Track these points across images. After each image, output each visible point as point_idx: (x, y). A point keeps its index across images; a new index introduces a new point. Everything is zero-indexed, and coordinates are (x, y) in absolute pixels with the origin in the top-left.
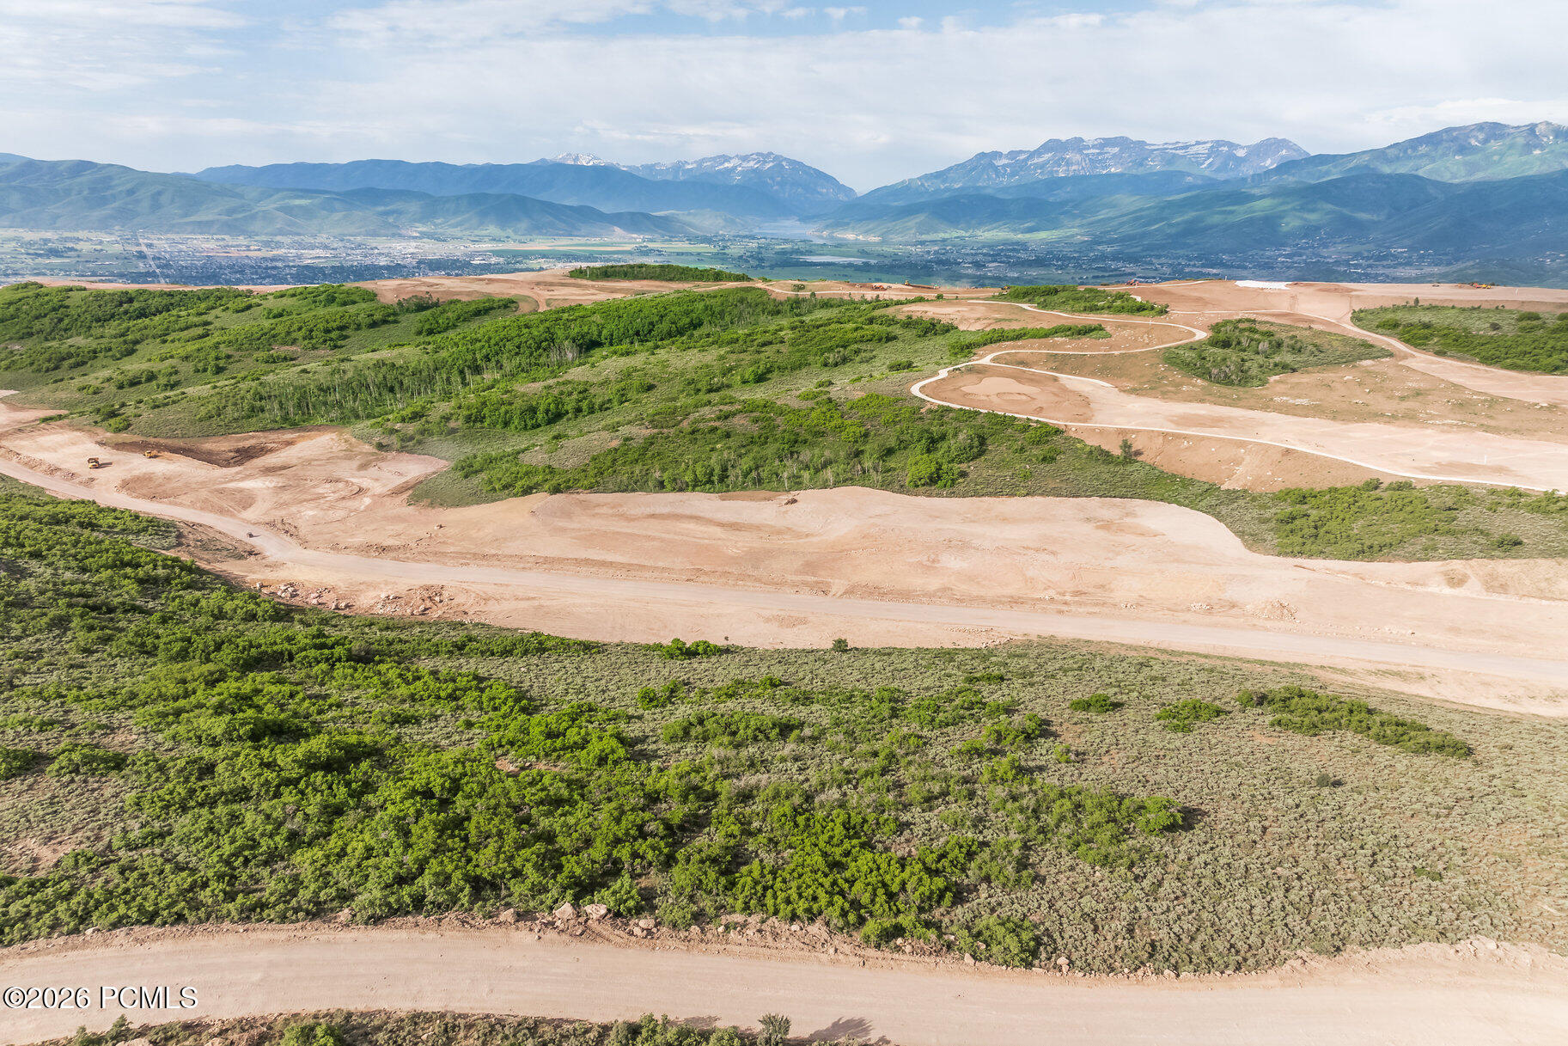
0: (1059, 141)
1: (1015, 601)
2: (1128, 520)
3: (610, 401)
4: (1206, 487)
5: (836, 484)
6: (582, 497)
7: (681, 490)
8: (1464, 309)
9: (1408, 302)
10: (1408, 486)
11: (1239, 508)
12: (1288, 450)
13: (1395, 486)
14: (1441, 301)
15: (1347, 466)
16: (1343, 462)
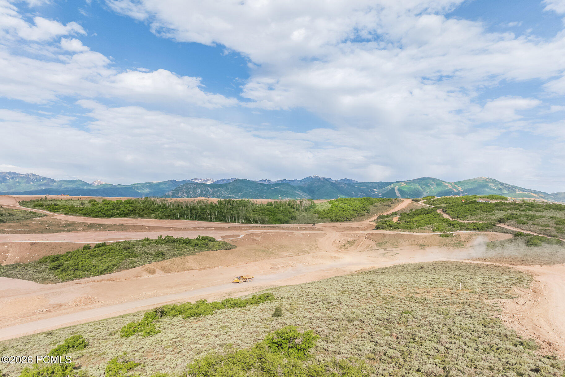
8: (66, 200)
9: (42, 198)
10: (104, 245)
11: (21, 271)
12: (33, 243)
13: (98, 246)
14: (55, 198)
15: (68, 244)
16: (65, 243)
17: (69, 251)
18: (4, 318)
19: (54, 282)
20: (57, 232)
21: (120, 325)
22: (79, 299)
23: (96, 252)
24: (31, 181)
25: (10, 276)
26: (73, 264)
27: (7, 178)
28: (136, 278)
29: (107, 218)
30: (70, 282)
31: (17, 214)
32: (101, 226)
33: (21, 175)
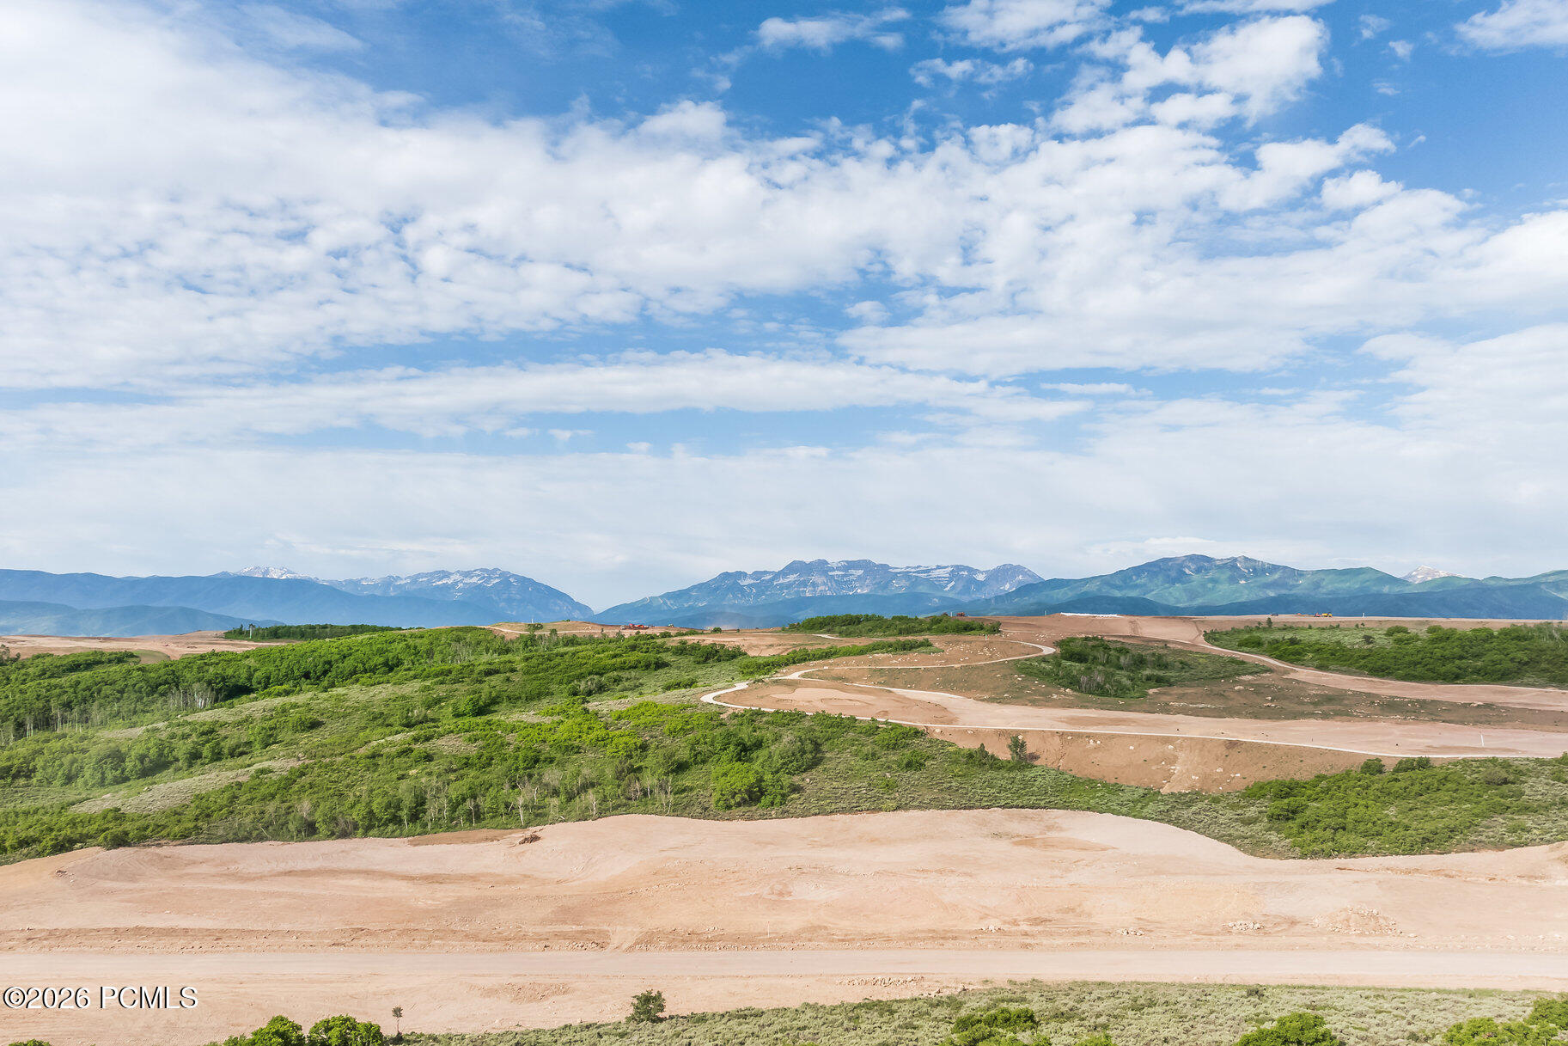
0: (801, 563)
1: (941, 937)
2: (1053, 834)
3: (249, 743)
4: (1141, 792)
5: (602, 813)
6: (165, 851)
7: (345, 835)
8: (1324, 629)
9: (1259, 623)
10: (1424, 764)
11: (1202, 812)
12: (1231, 742)
13: (1406, 766)
14: (1294, 623)
15: (1322, 753)
16: (1313, 749)
17: (1323, 772)
18: (1159, 925)
19: (1281, 855)
20: (1295, 718)
21: (1450, 1016)
22: (1344, 915)
23: (1398, 784)
24: (1244, 576)
25: (1178, 823)
26: (1332, 812)
27: (1187, 571)
28: (1529, 881)
29: (1442, 684)
30: (1323, 863)
31: (1199, 664)
32: (1421, 707)
33: (1218, 563)
